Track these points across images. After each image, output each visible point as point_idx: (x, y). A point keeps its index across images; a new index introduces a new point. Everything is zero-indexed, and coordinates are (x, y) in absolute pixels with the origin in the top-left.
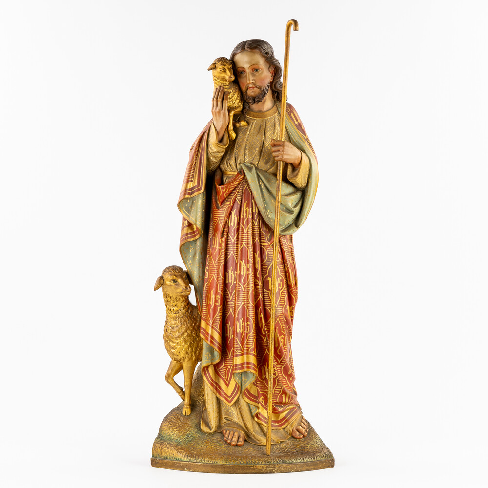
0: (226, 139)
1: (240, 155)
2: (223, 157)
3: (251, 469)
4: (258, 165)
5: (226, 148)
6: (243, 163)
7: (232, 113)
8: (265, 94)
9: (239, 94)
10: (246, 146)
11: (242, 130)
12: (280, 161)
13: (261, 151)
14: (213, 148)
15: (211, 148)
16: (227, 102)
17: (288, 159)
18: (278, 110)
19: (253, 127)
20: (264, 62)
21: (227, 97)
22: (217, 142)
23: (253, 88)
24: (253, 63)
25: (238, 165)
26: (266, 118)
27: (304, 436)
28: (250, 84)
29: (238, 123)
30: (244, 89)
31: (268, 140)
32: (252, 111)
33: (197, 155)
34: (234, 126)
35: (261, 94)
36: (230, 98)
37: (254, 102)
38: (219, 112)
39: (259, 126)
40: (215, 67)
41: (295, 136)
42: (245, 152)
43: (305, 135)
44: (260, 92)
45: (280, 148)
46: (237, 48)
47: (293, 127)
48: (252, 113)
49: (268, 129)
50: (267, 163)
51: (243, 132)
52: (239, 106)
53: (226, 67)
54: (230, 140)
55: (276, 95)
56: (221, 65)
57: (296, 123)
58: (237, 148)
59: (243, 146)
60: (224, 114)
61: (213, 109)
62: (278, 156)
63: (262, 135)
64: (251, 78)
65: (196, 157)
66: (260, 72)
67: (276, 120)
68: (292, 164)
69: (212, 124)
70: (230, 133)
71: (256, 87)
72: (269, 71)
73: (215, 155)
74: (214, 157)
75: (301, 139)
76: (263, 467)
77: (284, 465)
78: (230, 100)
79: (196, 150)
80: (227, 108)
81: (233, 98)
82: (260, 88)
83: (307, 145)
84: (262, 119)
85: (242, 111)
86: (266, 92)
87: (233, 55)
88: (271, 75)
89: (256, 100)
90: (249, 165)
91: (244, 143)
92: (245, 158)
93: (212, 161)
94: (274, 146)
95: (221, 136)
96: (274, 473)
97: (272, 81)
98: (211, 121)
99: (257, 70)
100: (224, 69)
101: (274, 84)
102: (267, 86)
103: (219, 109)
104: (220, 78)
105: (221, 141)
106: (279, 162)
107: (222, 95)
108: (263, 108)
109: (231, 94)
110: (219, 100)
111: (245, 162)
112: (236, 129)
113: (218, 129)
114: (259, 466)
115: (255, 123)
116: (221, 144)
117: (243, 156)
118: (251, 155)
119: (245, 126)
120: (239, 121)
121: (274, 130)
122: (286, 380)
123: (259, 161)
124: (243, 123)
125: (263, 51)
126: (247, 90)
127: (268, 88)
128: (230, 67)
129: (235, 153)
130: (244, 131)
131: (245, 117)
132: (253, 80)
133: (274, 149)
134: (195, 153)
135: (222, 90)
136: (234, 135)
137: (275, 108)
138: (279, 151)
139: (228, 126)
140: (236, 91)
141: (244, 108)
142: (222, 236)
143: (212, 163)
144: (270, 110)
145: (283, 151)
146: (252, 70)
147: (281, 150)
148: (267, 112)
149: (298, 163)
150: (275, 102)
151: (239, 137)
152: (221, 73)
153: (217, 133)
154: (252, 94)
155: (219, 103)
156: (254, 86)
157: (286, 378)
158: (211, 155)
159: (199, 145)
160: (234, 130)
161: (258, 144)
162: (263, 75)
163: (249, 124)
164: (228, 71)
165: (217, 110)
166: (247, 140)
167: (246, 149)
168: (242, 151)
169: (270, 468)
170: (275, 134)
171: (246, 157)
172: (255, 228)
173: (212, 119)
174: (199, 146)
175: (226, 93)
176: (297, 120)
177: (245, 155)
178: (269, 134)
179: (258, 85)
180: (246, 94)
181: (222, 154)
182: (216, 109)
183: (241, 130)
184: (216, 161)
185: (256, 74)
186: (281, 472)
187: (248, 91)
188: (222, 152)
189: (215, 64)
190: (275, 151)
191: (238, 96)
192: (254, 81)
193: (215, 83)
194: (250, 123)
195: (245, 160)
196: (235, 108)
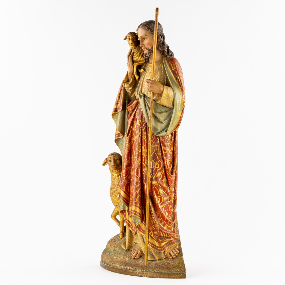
3: (131, 273)
7: (135, 64)
18: (163, 62)
27: (173, 258)
40: (126, 38)
44: (148, 51)
48: (149, 64)
52: (142, 60)
57: (173, 69)
70: (135, 76)
71: (145, 49)
76: (136, 273)
77: (149, 273)
81: (137, 56)
82: (147, 49)
90: (142, 94)
96: (143, 277)
99: (145, 39)
109: (135, 53)
112: (139, 74)
113: (128, 74)
114: (135, 272)
119: (143, 72)
121: (158, 74)
122: (165, 223)
137: (161, 61)
140: (139, 51)
142: (127, 136)
150: (162, 57)
157: (164, 222)
169: (140, 273)
172: (143, 131)
179: (146, 47)
185: (145, 41)
186: (147, 277)
189: (127, 36)
192: (144, 45)
196: (138, 62)
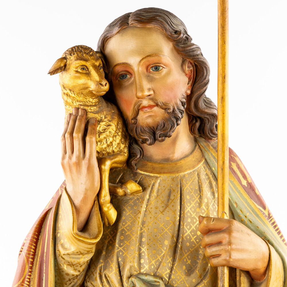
0: (96, 223)
1: (129, 258)
2: (91, 265)
4: (170, 278)
5: (98, 244)
6: (137, 276)
7: (107, 165)
8: (177, 119)
9: (120, 126)
10: (141, 236)
11: (131, 203)
12: (223, 266)
13: (176, 247)
14: (67, 245)
15: (62, 245)
16: (94, 139)
17: (242, 260)
18: (203, 156)
19: (155, 194)
20: (172, 50)
21: (95, 129)
22: (76, 231)
23: (150, 107)
24: (149, 50)
25: (125, 279)
26: (182, 174)
28: (143, 98)
29: (121, 187)
30: (129, 113)
31: (189, 220)
32: (150, 159)
33: (32, 263)
34: (113, 193)
35: (169, 119)
36: (100, 133)
37: (155, 139)
38: (78, 164)
39: (167, 192)
40: (65, 66)
41: (244, 210)
42: (140, 249)
43: (264, 207)
44: (166, 115)
45: (224, 237)
46: (112, 26)
47: (239, 192)
48: (150, 164)
49: (188, 197)
50: (189, 271)
51: (132, 207)
52: (121, 151)
53: (88, 64)
54: (104, 224)
55: (198, 124)
56: (77, 59)
57: (244, 183)
58: (121, 241)
59: (135, 238)
60: (89, 168)
61: (63, 158)
62: (218, 256)
63: (174, 212)
64: (146, 85)
65: (31, 268)
66: (164, 71)
67: (203, 177)
68: (248, 273)
69: (64, 192)
70: (105, 209)
71: (157, 105)
72: (184, 71)
73: (72, 260)
74: (71, 265)
75: (257, 216)
78: (102, 137)
79: (29, 250)
80: (95, 155)
81: (108, 133)
82: (165, 107)
83: (271, 228)
84: (174, 175)
85: (128, 162)
86: (180, 115)
87: (104, 41)
88: (187, 80)
89: (158, 133)
90: (151, 279)
91: (137, 229)
92: (140, 264)
93: (68, 274)
94: (208, 232)
95: (83, 216)
97: (189, 92)
98: (61, 187)
99: (157, 68)
100: (84, 68)
101: (193, 99)
102: (179, 103)
103: (78, 158)
104: (77, 90)
105: (84, 228)
106: (220, 270)
107: (83, 126)
108: (173, 153)
109: (102, 124)
110: (78, 136)
111: (140, 274)
113: (77, 202)
115: (157, 185)
116: (86, 235)
117: (136, 260)
118: (154, 256)
119: (137, 192)
120: (122, 183)
121: (201, 198)
123: (172, 269)
124: (132, 187)
125: (168, 27)
126: (137, 114)
127: (182, 108)
128: (97, 64)
129: (118, 252)
130: (135, 204)
131: (135, 174)
132: (149, 90)
133: (208, 239)
134: (28, 258)
135: (82, 116)
136: (112, 214)
137: (197, 153)
138: (219, 243)
139: (99, 195)
140: (112, 118)
141: (131, 155)
143: (67, 278)
144: (187, 156)
145: (230, 243)
146: (147, 68)
147: (225, 242)
148: (183, 162)
149: (262, 270)
151: (123, 218)
152: (79, 78)
153: (76, 210)
154: (150, 121)
155: (78, 144)
156: (152, 103)
158: (63, 261)
159: (37, 239)
160: (112, 202)
161: (169, 232)
162: (170, 80)
163: (144, 189)
164: (93, 73)
165: (74, 159)
166: (143, 223)
167: (141, 243)
168: (134, 248)
170: (203, 207)
171: (142, 261)
173: (64, 183)
174: (36, 243)
175: (92, 122)
176: (245, 177)
177: (140, 257)
178: (189, 208)
179: (161, 100)
180: (135, 123)
181: (88, 257)
182: (70, 158)
183: (127, 202)
184: (77, 273)
185: (156, 76)
187: (139, 117)
188: (88, 252)
189: (65, 58)
190: (210, 245)
191: (117, 128)
192: (152, 92)
193: (67, 103)
194: (146, 185)
195: (140, 268)
196: (112, 155)
